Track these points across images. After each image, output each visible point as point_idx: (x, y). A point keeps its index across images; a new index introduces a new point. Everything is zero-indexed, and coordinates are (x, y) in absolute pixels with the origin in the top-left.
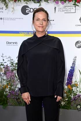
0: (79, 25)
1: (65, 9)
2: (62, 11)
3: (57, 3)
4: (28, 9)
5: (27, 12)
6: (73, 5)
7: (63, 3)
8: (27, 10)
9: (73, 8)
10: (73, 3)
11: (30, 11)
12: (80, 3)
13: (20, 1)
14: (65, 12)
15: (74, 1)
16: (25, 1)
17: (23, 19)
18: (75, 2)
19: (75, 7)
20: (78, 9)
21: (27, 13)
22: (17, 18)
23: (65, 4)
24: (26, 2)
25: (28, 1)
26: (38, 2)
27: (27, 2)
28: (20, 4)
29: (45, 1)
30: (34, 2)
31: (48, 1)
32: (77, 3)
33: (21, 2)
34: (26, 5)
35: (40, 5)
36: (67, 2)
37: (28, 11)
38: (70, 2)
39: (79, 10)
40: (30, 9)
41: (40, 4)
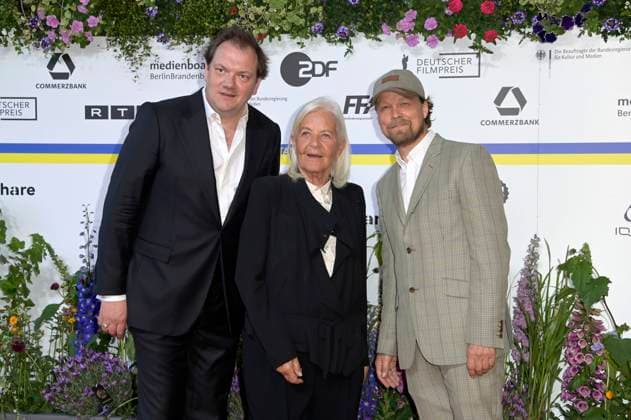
0: (494, 123)
1: (441, 62)
2: (428, 70)
3: (412, 42)
4: (307, 66)
5: (301, 75)
6: (472, 51)
7: (432, 44)
8: (302, 70)
9: (469, 61)
10: (471, 43)
11: (312, 72)
12: (495, 43)
13: (276, 38)
14: (442, 74)
15: (473, 36)
16: (294, 38)
17: (286, 99)
18: (478, 40)
19: (478, 55)
20: (488, 65)
21: (303, 78)
22: (266, 99)
23: (441, 47)
24: (298, 39)
25: (307, 37)
26: (342, 41)
27: (304, 40)
28: (278, 49)
29: (367, 37)
30: (329, 41)
31: (379, 36)
32: (483, 43)
33: (280, 39)
34: (298, 49)
35: (349, 51)
36: (449, 39)
37: (304, 73)
38: (458, 40)
39: (493, 66)
40: (314, 63)
41: (351, 47)
